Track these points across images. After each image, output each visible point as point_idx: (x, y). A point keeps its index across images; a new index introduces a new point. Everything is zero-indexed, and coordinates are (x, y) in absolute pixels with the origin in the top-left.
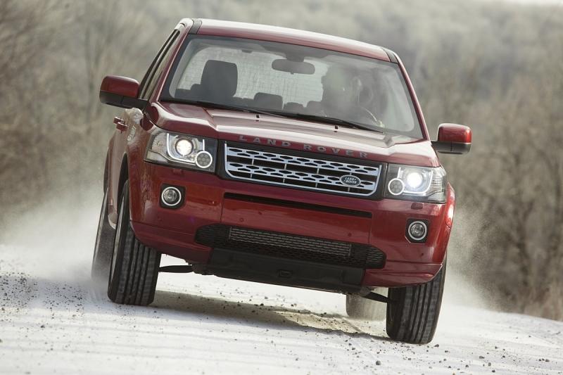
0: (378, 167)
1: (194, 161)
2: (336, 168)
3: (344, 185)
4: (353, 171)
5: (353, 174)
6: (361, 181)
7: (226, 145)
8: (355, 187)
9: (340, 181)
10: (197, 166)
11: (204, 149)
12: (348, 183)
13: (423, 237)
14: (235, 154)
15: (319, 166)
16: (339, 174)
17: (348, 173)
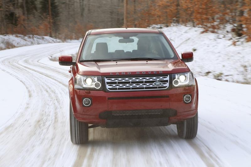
0: (167, 76)
1: (93, 86)
2: (151, 80)
3: (156, 86)
4: (158, 79)
5: (158, 81)
6: (162, 83)
7: (105, 78)
8: (160, 86)
9: (154, 85)
10: (95, 88)
11: (97, 81)
12: (157, 85)
13: (190, 101)
14: (109, 81)
15: (144, 80)
16: (153, 82)
17: (156, 81)
